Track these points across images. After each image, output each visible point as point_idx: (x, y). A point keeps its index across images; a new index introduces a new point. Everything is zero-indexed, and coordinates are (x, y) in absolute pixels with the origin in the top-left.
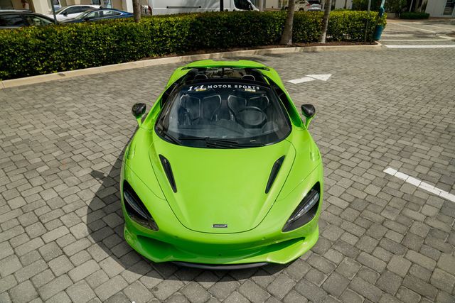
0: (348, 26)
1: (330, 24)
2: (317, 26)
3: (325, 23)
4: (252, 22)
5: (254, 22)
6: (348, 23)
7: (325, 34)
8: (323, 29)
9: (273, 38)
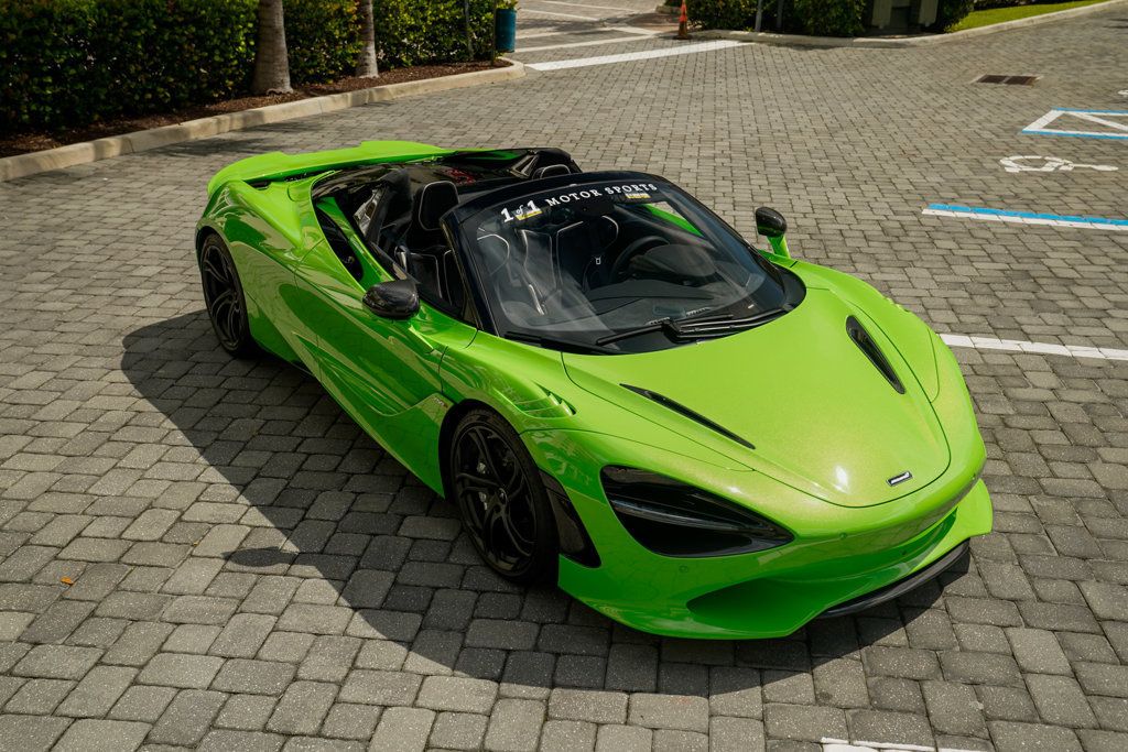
0: (424, 19)
1: (377, 15)
2: (346, 24)
3: (366, 16)
4: (162, 25)
5: (170, 26)
6: (422, 9)
7: (371, 49)
8: (364, 33)
9: (232, 77)
